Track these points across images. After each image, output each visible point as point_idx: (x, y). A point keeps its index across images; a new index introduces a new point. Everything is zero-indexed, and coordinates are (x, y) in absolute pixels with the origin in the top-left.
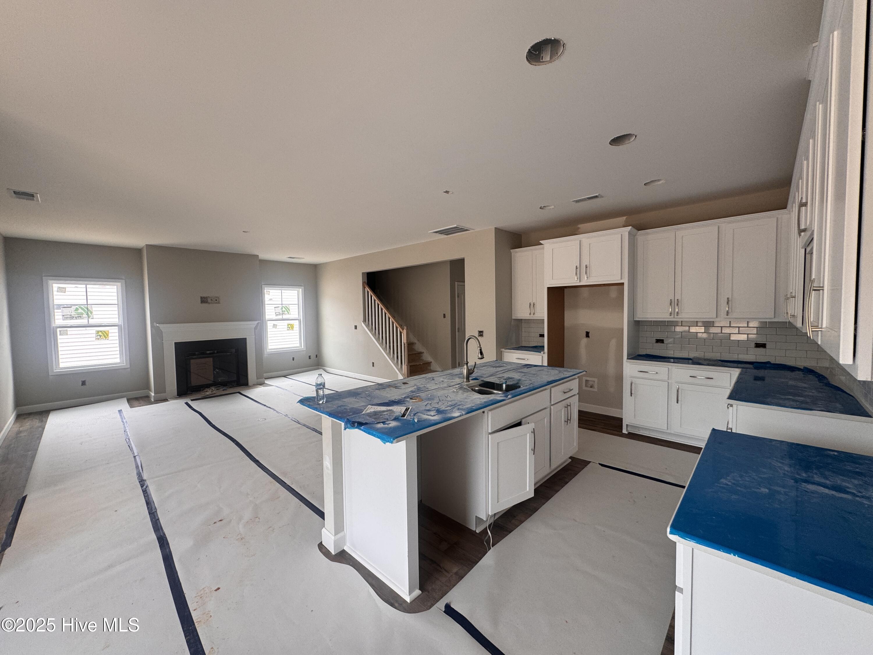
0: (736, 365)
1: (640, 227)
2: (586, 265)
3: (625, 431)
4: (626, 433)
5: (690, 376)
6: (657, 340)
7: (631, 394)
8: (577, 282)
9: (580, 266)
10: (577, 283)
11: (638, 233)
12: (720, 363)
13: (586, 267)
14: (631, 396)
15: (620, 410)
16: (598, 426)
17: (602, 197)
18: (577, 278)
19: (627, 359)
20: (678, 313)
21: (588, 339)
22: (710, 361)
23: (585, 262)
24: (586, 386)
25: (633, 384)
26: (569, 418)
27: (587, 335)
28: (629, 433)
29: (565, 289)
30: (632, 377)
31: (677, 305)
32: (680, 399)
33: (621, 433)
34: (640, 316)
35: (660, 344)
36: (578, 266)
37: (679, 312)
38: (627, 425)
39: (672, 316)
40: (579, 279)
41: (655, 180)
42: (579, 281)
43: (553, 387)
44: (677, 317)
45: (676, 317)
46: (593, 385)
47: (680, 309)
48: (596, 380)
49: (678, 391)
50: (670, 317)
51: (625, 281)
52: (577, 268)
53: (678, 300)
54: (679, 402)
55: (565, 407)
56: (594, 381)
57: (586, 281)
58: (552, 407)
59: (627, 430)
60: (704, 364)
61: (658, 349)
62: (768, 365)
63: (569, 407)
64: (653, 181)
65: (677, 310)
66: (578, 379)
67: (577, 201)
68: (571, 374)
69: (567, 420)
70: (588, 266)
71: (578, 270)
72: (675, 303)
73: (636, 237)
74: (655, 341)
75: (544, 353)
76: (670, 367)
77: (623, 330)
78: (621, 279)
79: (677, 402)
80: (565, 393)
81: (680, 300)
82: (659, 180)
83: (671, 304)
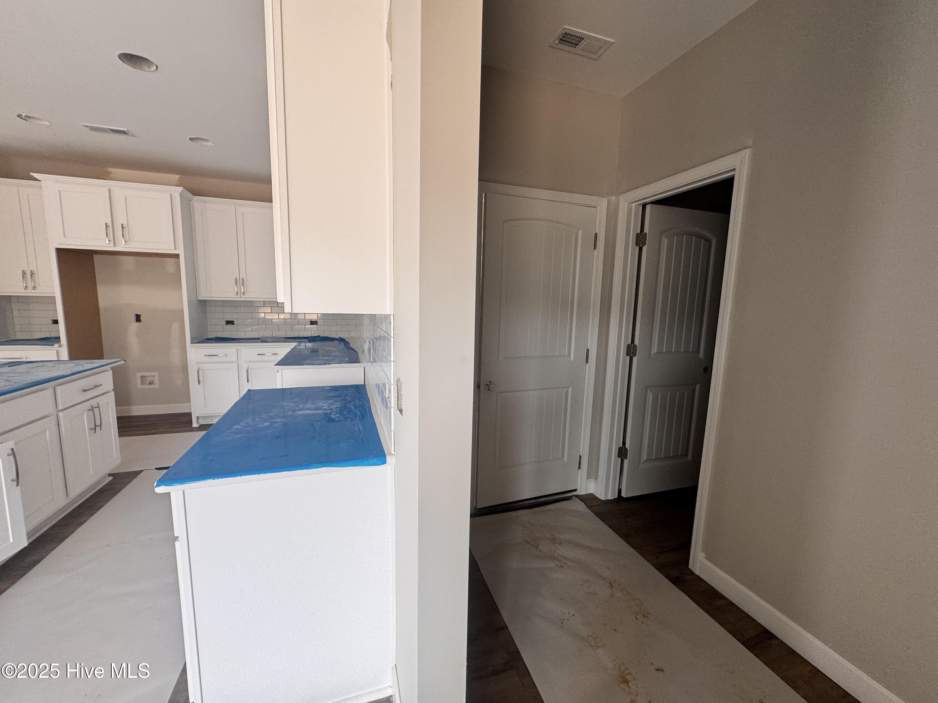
0: (293, 340)
1: (196, 193)
2: (122, 225)
3: (195, 425)
4: (197, 426)
5: (258, 355)
6: (226, 321)
7: (199, 382)
8: (110, 245)
9: (112, 223)
10: (110, 247)
11: (194, 198)
12: (283, 340)
13: (123, 228)
14: (199, 384)
15: (187, 404)
16: (160, 428)
17: (133, 135)
18: (109, 241)
19: (191, 343)
20: (244, 293)
21: (139, 323)
22: (275, 338)
23: (120, 220)
24: (142, 384)
25: (200, 372)
26: (98, 423)
27: (138, 318)
28: (201, 426)
29: (94, 255)
30: (198, 363)
31: (243, 284)
32: (250, 378)
33: (190, 428)
34: (203, 296)
35: (230, 326)
36: (110, 224)
37: (245, 291)
38: (198, 418)
39: (239, 296)
40: (112, 242)
41: (202, 139)
42: (112, 245)
43: (59, 385)
44: (244, 296)
45: (242, 296)
46: (153, 380)
47: (245, 288)
48: (156, 374)
49: (247, 371)
50: (237, 296)
51: (181, 251)
52: (107, 226)
53: (242, 279)
54: (250, 381)
55: (89, 410)
56: (154, 376)
57: (124, 246)
58: (60, 414)
59: (198, 423)
60: (270, 341)
61: (229, 332)
62: (318, 338)
63: (96, 410)
64: (199, 138)
65: (243, 290)
66: (111, 371)
67: (93, 129)
68: (98, 365)
69: (94, 427)
70: (125, 225)
71: (110, 229)
72: (240, 282)
73: (191, 202)
74: (224, 323)
75: (60, 346)
76: (239, 348)
77: (182, 311)
78: (175, 249)
79: (248, 382)
80: (84, 391)
81: (245, 280)
82: (207, 141)
83: (236, 284)
